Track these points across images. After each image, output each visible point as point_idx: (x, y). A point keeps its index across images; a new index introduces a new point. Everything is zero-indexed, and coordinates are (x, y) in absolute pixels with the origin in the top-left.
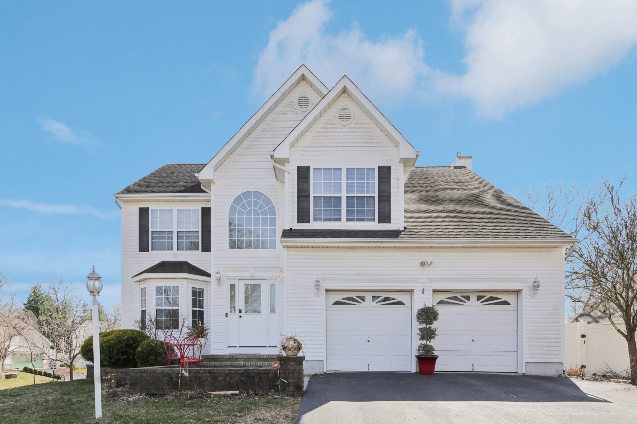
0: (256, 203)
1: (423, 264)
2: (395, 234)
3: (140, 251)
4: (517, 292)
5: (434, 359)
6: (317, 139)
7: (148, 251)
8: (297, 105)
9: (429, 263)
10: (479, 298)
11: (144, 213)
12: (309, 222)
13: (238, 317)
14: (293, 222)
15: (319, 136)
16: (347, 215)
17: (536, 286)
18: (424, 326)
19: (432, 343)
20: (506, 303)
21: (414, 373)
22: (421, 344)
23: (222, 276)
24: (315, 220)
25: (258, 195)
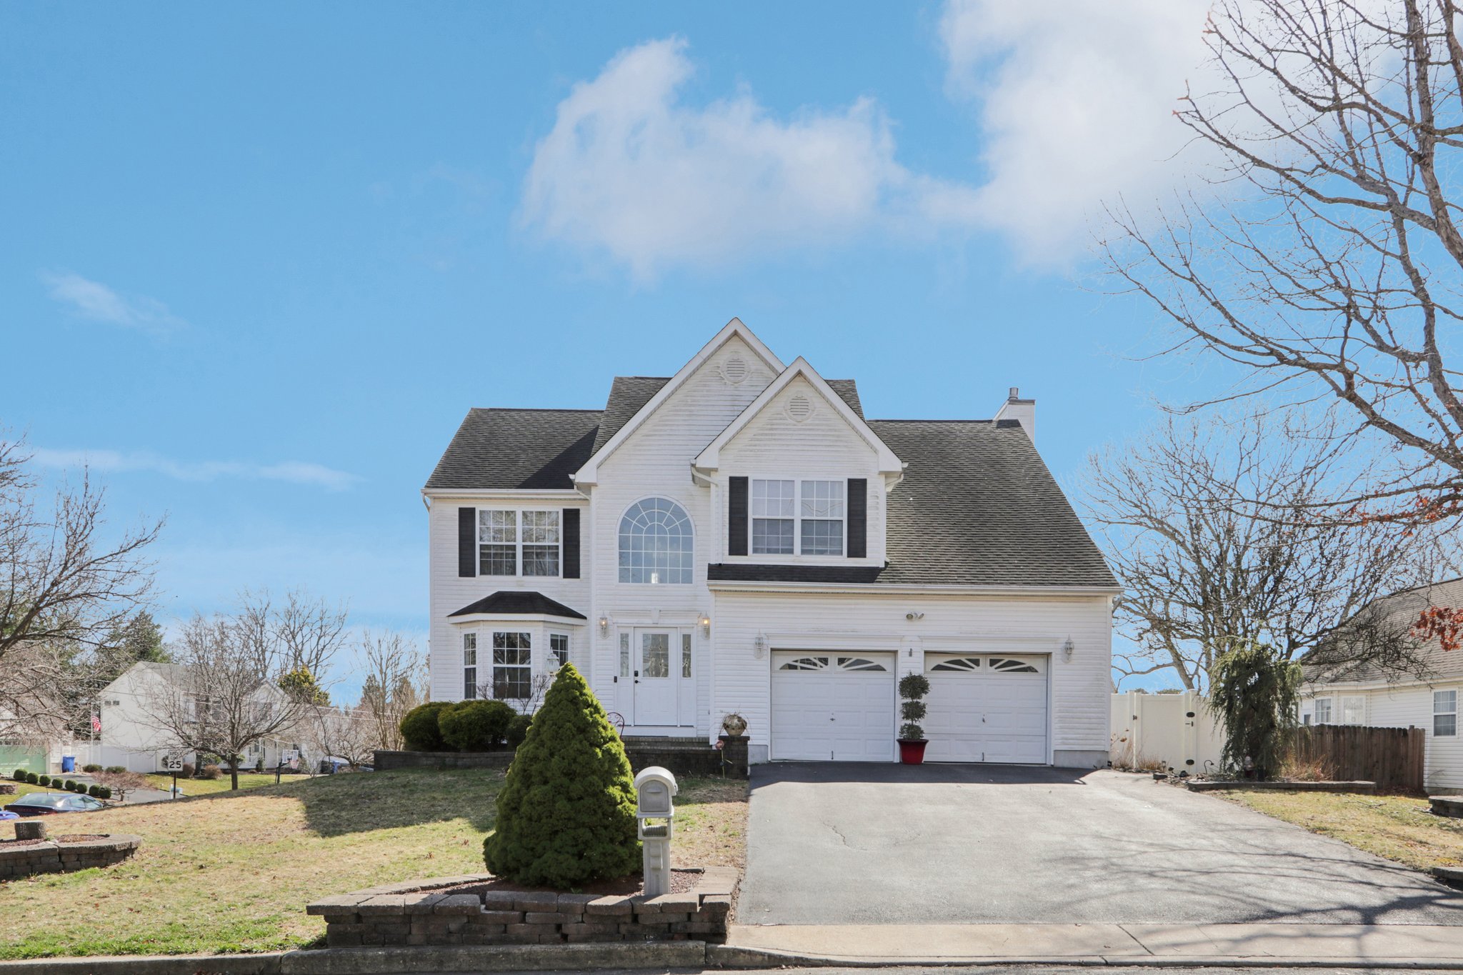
0: (661, 516)
1: (909, 617)
2: (869, 575)
3: (460, 576)
4: (1047, 655)
5: (923, 744)
6: (758, 440)
7: (474, 575)
8: (726, 373)
9: (919, 615)
10: (993, 663)
11: (466, 516)
12: (746, 554)
13: (633, 682)
14: (723, 554)
15: (762, 435)
16: (802, 544)
17: (1069, 649)
18: (909, 700)
19: (920, 723)
20: (1030, 669)
21: (898, 763)
22: (906, 725)
23: (609, 622)
24: (755, 551)
25: (664, 504)
